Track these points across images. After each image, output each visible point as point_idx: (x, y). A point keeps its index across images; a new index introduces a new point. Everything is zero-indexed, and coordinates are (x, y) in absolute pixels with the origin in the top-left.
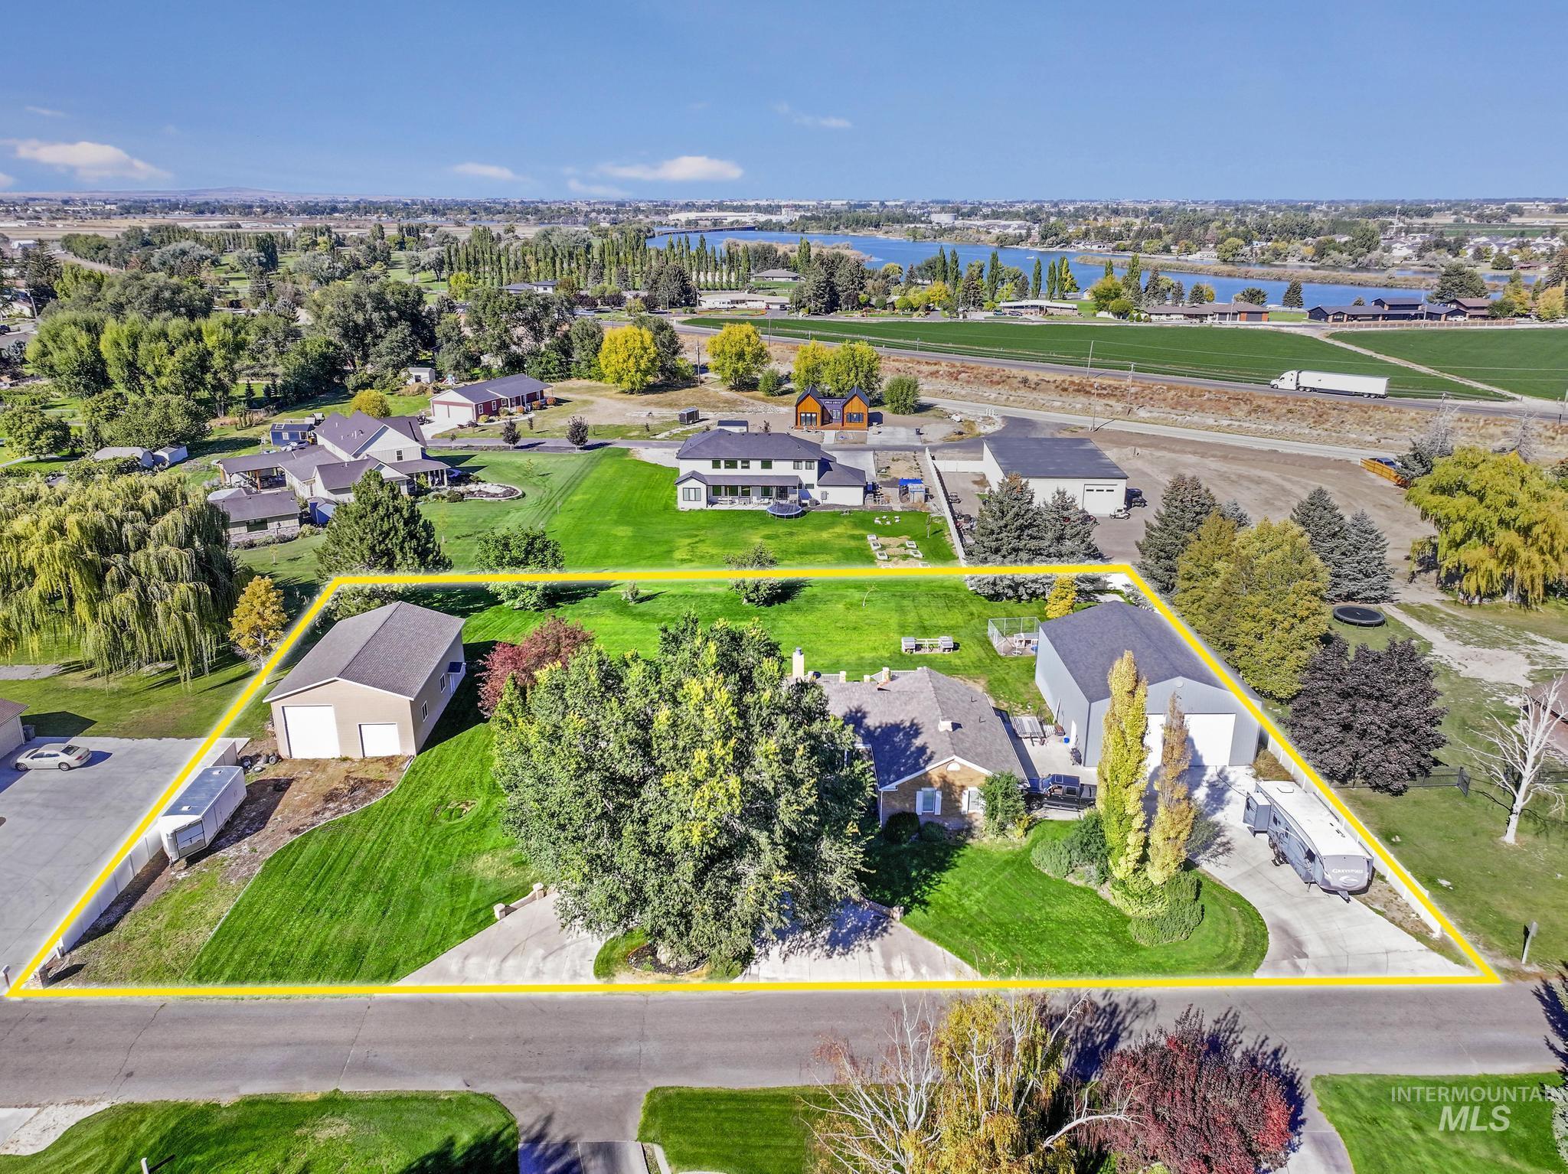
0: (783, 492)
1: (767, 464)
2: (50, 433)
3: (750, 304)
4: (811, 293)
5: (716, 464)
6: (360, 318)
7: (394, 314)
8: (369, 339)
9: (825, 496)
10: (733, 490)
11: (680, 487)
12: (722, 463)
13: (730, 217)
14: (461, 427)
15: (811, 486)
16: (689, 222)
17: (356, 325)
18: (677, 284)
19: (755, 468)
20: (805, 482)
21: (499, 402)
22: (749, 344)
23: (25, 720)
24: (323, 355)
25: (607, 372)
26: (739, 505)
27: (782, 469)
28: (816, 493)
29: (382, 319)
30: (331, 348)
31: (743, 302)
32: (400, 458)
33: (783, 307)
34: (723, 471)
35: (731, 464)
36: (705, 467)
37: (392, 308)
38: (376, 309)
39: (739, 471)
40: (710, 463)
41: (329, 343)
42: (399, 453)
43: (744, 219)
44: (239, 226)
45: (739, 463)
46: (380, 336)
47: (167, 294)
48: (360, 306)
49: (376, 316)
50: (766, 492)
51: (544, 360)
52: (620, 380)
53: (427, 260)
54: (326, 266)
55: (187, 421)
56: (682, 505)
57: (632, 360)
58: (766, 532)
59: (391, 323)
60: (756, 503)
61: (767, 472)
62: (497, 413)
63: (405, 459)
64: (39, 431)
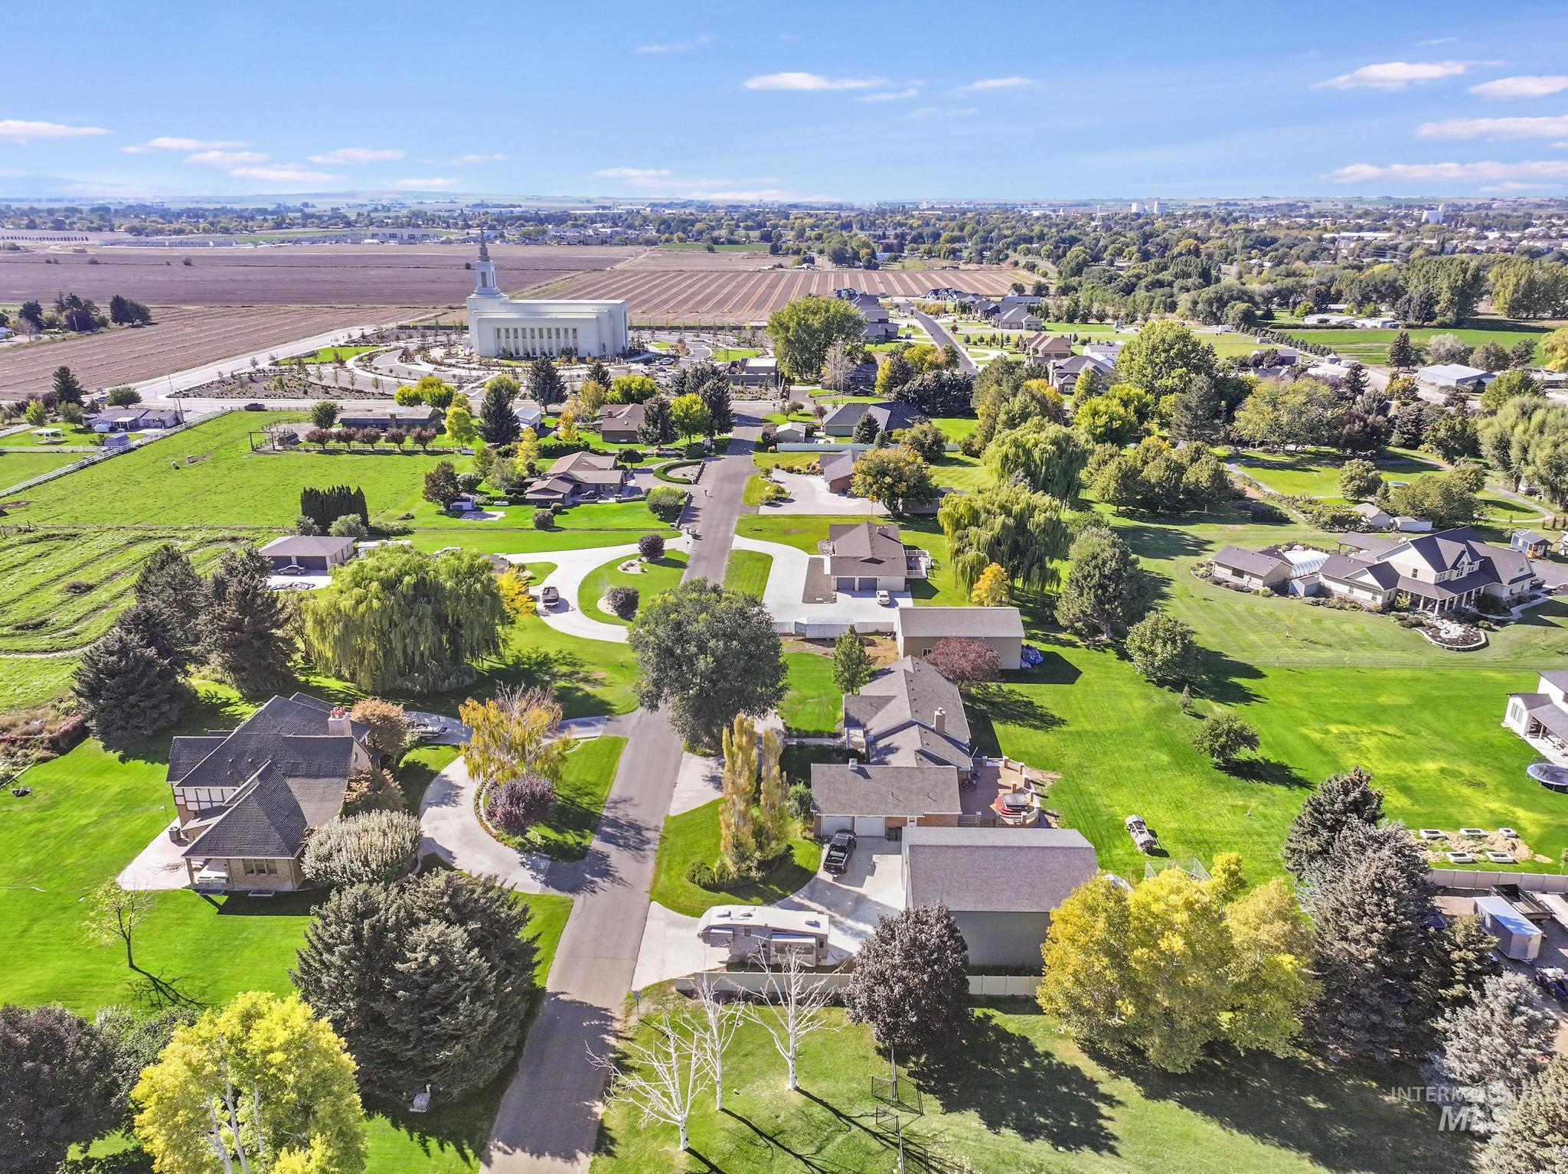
32: (1415, 575)
42: (1415, 571)
63: (1418, 578)
64: (1352, 479)
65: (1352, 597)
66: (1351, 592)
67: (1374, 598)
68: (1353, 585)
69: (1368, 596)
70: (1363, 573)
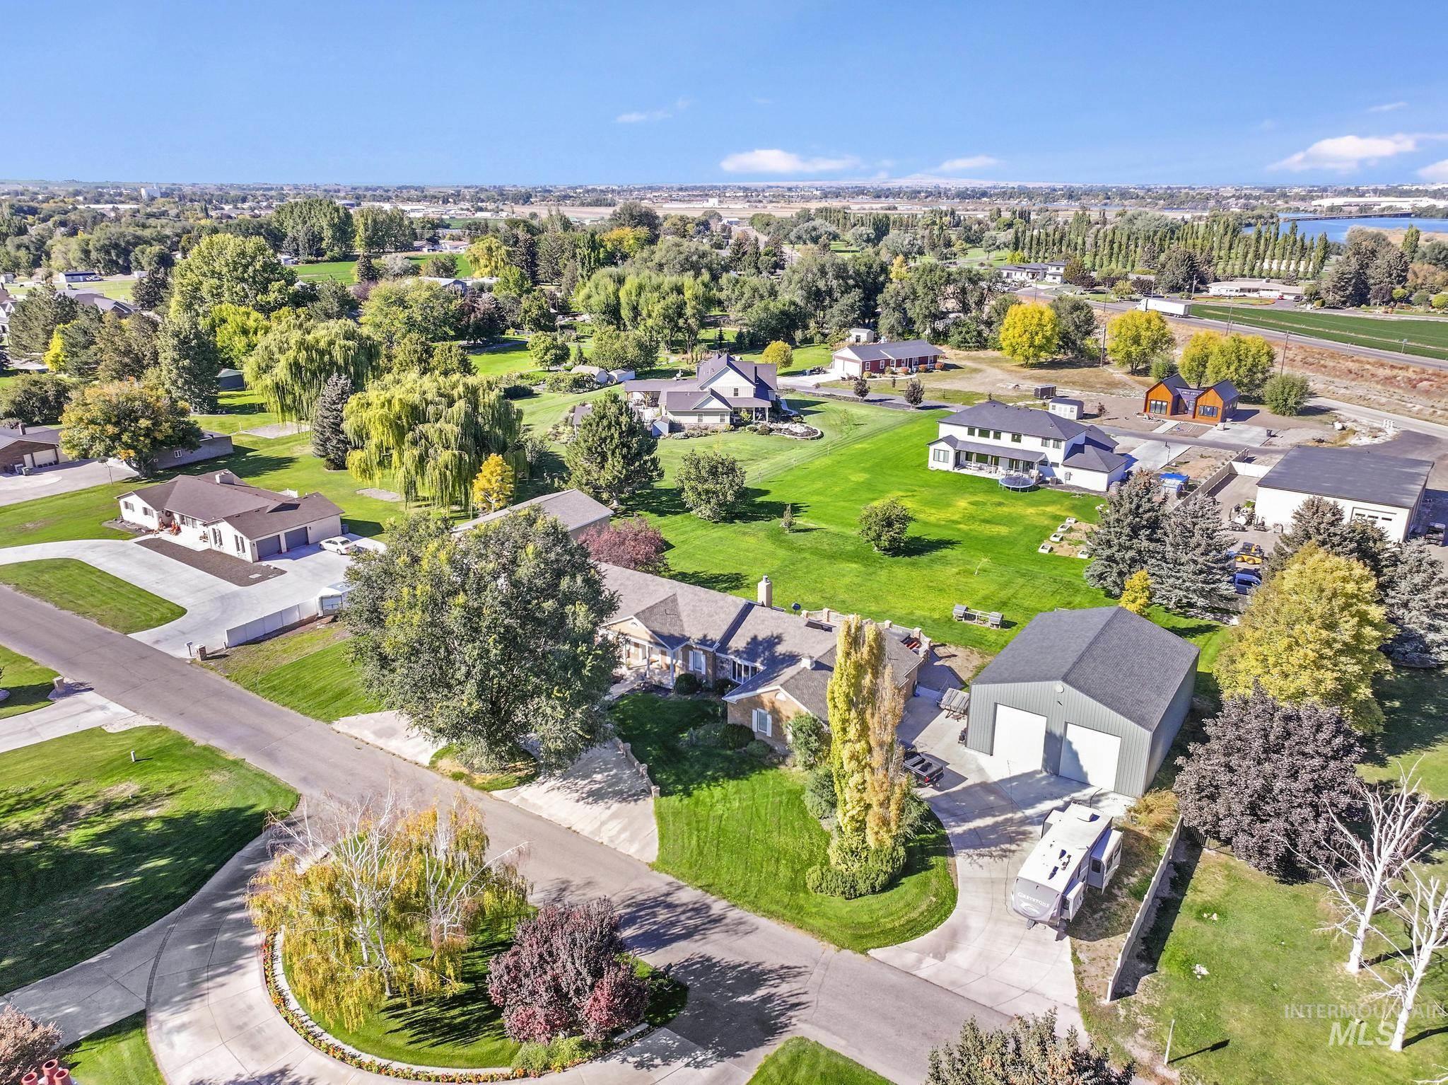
0: (1029, 465)
1: (1016, 437)
2: (553, 351)
3: (1263, 293)
4: (1331, 285)
5: (971, 432)
6: (821, 284)
7: (851, 282)
8: (827, 302)
9: (1069, 476)
10: (982, 458)
11: (932, 448)
12: (977, 431)
13: (1386, 202)
14: (843, 379)
15: (1056, 465)
16: (1332, 209)
17: (818, 290)
18: (1184, 269)
19: (1006, 440)
20: (1050, 460)
21: (888, 362)
22: (1148, 329)
23: (343, 521)
24: (783, 313)
25: (1004, 345)
26: (986, 473)
27: (1031, 444)
28: (1060, 473)
29: (839, 285)
30: (793, 307)
31: (1256, 290)
32: (736, 394)
33: (1298, 298)
34: (976, 439)
35: (984, 433)
36: (961, 433)
37: (851, 277)
38: (837, 277)
39: (990, 441)
40: (966, 429)
41: (794, 303)
42: (736, 390)
43: (1399, 205)
44: (895, 208)
45: (992, 433)
46: (836, 300)
47: (695, 258)
48: (823, 273)
49: (835, 284)
50: (1013, 463)
51: (964, 330)
52: (1014, 351)
53: (1003, 240)
54: (906, 242)
55: (637, 352)
56: (933, 464)
57: (1028, 335)
58: (976, 499)
59: (846, 290)
60: (1000, 474)
61: (1016, 445)
62: (883, 372)
63: (740, 396)
64: (547, 350)
65: (702, 425)
66: (700, 420)
67: (722, 420)
68: (700, 413)
69: (717, 419)
70: (708, 400)
